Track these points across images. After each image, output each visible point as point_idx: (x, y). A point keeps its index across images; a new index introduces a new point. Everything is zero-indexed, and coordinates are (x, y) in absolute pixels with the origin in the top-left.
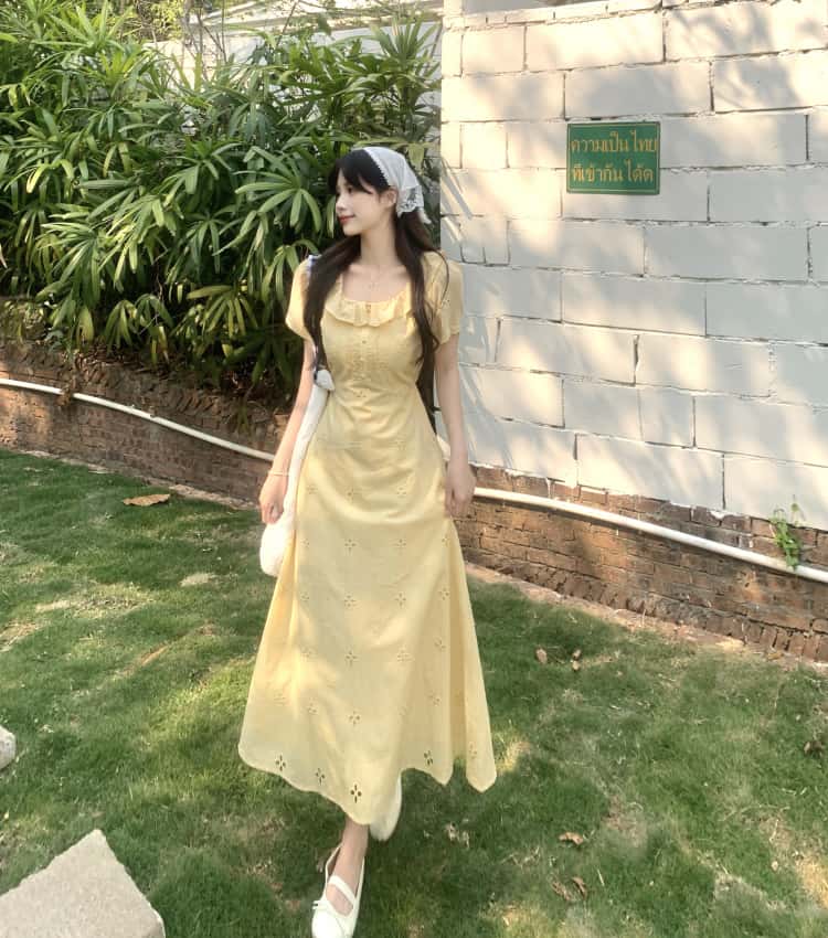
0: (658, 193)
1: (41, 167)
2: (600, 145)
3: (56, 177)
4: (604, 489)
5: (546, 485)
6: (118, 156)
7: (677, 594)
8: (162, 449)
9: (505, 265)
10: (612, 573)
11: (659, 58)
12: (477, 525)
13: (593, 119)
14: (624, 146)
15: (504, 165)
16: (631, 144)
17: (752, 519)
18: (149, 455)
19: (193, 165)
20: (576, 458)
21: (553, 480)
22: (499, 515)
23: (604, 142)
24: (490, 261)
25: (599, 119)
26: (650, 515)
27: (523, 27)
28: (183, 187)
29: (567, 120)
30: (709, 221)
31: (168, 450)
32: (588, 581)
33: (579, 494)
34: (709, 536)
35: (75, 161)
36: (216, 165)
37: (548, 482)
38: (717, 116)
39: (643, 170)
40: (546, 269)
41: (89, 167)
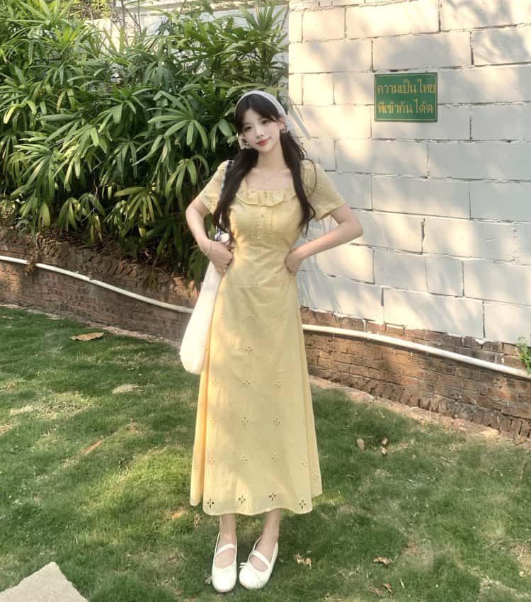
0: (436, 121)
1: (13, 107)
2: (397, 88)
3: (23, 113)
4: (402, 326)
5: (362, 322)
6: (67, 98)
7: (453, 395)
8: (97, 301)
10: (409, 381)
11: (436, 29)
12: (316, 350)
13: (392, 71)
14: (413, 88)
15: (332, 103)
16: (418, 88)
17: (503, 344)
18: (89, 306)
19: (119, 104)
20: (383, 304)
21: (367, 320)
22: (331, 343)
23: (400, 87)
25: (396, 71)
26: (434, 342)
27: (343, 9)
28: (111, 119)
29: (374, 72)
30: (471, 140)
31: (102, 303)
32: (392, 386)
33: (385, 329)
34: (474, 355)
35: (37, 102)
36: (135, 104)
37: (364, 321)
38: (476, 68)
39: (426, 105)
40: (361, 173)
41: (47, 106)
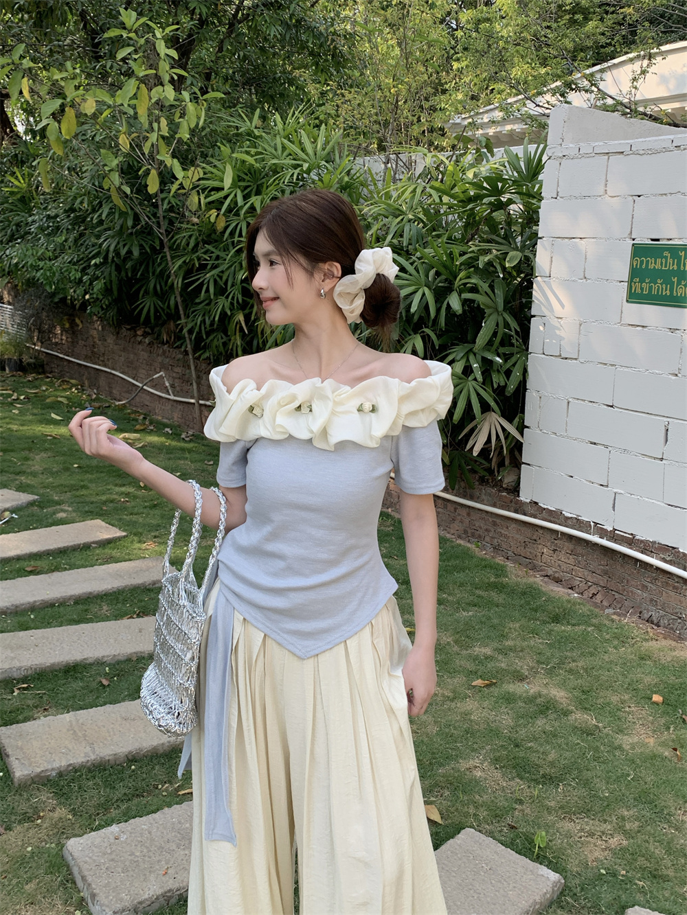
2: (655, 263)
4: (632, 534)
5: (590, 525)
9: (575, 359)
13: (652, 240)
15: (582, 277)
20: (614, 510)
21: (596, 524)
22: (555, 541)
23: (659, 261)
24: (564, 355)
25: (658, 240)
26: (663, 556)
27: (606, 158)
33: (613, 536)
40: (605, 364)
